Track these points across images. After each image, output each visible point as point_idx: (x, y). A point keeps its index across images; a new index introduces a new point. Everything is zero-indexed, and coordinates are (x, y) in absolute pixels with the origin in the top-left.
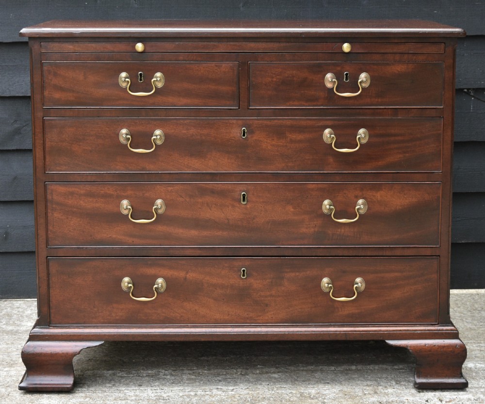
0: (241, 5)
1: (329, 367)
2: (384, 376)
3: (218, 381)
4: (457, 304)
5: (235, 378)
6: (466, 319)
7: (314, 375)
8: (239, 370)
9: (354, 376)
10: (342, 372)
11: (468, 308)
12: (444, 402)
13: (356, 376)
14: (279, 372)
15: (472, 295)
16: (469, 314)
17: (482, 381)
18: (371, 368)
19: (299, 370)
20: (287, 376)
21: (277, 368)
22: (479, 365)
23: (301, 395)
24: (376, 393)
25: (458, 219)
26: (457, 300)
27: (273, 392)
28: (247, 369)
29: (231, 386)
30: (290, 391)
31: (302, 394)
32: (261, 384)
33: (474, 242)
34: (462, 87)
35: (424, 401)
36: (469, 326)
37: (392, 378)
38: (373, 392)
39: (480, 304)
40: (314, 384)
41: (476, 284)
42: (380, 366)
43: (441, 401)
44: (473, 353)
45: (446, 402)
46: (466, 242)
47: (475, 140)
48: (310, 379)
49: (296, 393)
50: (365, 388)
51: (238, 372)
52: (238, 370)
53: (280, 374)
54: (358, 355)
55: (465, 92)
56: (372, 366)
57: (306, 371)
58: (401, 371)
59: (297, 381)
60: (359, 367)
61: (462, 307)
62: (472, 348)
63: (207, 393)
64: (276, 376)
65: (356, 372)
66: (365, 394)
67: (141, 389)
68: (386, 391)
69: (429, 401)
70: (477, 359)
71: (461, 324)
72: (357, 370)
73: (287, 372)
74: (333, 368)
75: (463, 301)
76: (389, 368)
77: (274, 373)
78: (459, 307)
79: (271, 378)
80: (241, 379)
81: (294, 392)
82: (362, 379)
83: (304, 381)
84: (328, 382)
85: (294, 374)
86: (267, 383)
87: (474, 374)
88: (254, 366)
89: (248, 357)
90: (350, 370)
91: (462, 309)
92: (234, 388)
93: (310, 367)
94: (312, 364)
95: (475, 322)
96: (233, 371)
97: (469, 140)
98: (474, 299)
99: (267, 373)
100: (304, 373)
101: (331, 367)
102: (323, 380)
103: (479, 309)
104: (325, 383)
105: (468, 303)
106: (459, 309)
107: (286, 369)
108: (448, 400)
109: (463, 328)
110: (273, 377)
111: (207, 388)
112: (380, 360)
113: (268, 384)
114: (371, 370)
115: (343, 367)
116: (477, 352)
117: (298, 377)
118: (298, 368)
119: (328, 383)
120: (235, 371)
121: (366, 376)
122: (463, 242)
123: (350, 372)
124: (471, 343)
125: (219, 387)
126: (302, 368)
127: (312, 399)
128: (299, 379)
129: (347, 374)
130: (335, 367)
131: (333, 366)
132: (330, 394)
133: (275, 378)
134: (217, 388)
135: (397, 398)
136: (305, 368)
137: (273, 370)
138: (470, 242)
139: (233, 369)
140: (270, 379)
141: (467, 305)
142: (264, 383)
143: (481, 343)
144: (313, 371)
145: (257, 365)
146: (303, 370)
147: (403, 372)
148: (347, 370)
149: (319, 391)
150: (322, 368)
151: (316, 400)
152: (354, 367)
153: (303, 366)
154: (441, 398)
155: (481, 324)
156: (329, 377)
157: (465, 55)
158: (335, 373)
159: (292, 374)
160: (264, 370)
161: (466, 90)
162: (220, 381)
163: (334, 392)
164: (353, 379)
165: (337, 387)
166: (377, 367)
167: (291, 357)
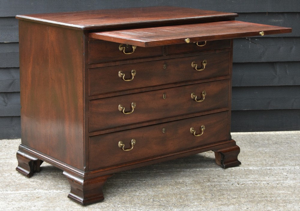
5: (145, 175)
6: (248, 147)
7: (180, 173)
9: (198, 174)
10: (193, 172)
11: (248, 141)
12: (240, 185)
13: (200, 173)
14: (164, 172)
15: (249, 135)
16: (249, 144)
18: (206, 170)
20: (168, 173)
21: (163, 170)
22: (254, 168)
24: (209, 181)
25: (243, 99)
26: (242, 138)
27: (163, 181)
28: (149, 171)
29: (144, 178)
30: (170, 181)
31: (176, 182)
32: (157, 178)
33: (251, 109)
35: (231, 185)
36: (249, 150)
38: (208, 181)
39: (254, 139)
40: (181, 177)
41: (251, 130)
42: (210, 169)
43: (239, 184)
44: (252, 162)
45: (241, 185)
46: (247, 110)
47: (251, 62)
48: (179, 175)
49: (173, 182)
50: (204, 179)
52: (145, 171)
53: (165, 173)
54: (199, 164)
60: (200, 169)
61: (245, 141)
62: (251, 160)
63: (133, 182)
64: (163, 173)
66: (204, 182)
68: (214, 180)
69: (233, 184)
70: (253, 165)
72: (200, 171)
74: (188, 170)
75: (246, 138)
78: (244, 141)
81: (172, 181)
83: (176, 176)
85: (171, 173)
87: (253, 172)
91: (245, 142)
94: (179, 168)
95: (252, 148)
97: (248, 62)
98: (250, 137)
99: (159, 172)
100: (176, 172)
102: (185, 175)
103: (253, 142)
104: (186, 177)
105: (248, 139)
106: (244, 142)
107: (167, 170)
109: (246, 151)
111: (132, 179)
112: (210, 166)
113: (160, 178)
115: (193, 169)
116: (253, 162)
117: (173, 174)
121: (204, 173)
122: (245, 110)
123: (196, 172)
124: (250, 158)
125: (138, 179)
126: (174, 170)
127: (181, 184)
128: (174, 175)
130: (190, 170)
131: (188, 169)
132: (188, 182)
133: (163, 175)
134: (138, 180)
135: (219, 183)
136: (176, 170)
137: (161, 171)
138: (249, 110)
140: (161, 175)
141: (247, 140)
142: (158, 177)
143: (255, 158)
144: (180, 171)
145: (153, 169)
146: (175, 171)
149: (183, 180)
150: (183, 170)
151: (183, 184)
152: (198, 170)
155: (255, 149)
156: (187, 174)
158: (190, 172)
160: (157, 171)
161: (247, 38)
162: (138, 176)
163: (191, 181)
164: (198, 175)
165: (191, 179)
166: (208, 169)
167: (168, 165)
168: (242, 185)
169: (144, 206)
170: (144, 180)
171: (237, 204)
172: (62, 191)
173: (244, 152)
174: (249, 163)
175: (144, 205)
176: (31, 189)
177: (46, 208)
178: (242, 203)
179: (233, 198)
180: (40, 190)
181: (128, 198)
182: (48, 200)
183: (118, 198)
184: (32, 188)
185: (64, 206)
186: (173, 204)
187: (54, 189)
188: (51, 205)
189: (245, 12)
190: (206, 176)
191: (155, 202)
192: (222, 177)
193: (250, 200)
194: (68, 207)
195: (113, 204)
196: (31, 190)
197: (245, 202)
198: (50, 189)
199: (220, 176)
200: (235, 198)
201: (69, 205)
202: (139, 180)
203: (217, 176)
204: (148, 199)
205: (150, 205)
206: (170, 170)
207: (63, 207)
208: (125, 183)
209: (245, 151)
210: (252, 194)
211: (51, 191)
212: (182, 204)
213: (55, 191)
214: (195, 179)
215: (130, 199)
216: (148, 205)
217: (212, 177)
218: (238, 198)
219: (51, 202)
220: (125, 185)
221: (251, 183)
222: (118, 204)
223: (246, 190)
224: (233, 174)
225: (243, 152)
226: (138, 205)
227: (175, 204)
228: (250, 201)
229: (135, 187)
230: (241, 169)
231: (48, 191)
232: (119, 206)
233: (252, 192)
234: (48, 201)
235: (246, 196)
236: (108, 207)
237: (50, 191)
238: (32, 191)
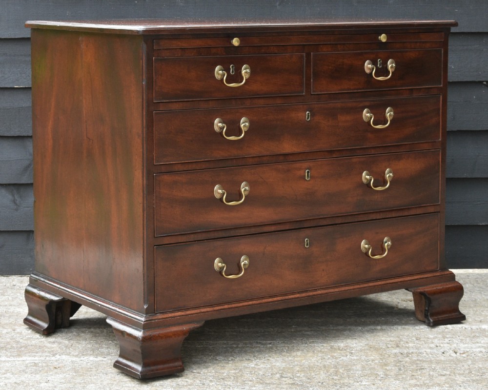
0: (278, 4)
1: (357, 327)
2: (406, 334)
3: (257, 337)
4: (477, 281)
5: (272, 335)
7: (343, 333)
10: (368, 331)
12: (458, 354)
13: (381, 334)
18: (394, 328)
19: (329, 329)
20: (319, 333)
21: (310, 327)
23: (331, 348)
24: (398, 346)
25: (479, 203)
26: (477, 278)
27: (306, 345)
28: (283, 328)
29: (269, 340)
30: (321, 345)
32: (295, 339)
34: (481, 80)
35: (441, 353)
37: (413, 336)
38: (395, 346)
40: (343, 339)
42: (403, 326)
43: (456, 353)
45: (460, 354)
48: (339, 336)
49: (326, 346)
50: (388, 342)
52: (275, 329)
53: (312, 332)
54: (383, 319)
55: (484, 84)
56: (395, 326)
57: (335, 330)
58: (421, 330)
59: (328, 337)
60: (384, 327)
63: (247, 345)
64: (309, 333)
66: (388, 347)
67: (189, 342)
68: (407, 345)
69: (445, 353)
71: (479, 296)
72: (382, 330)
73: (318, 330)
74: (360, 328)
75: (483, 279)
76: (411, 328)
77: (307, 331)
78: (479, 283)
79: (304, 334)
80: (277, 335)
82: (386, 336)
83: (334, 337)
84: (355, 337)
85: (325, 332)
86: (301, 339)
88: (289, 326)
89: (284, 319)
90: (376, 329)
91: (481, 285)
92: (272, 342)
93: (340, 327)
94: (342, 325)
96: (270, 329)
99: (301, 331)
102: (351, 336)
104: (352, 339)
106: (478, 285)
107: (318, 328)
108: (462, 352)
110: (306, 334)
111: (247, 342)
112: (403, 322)
115: (369, 327)
117: (328, 335)
118: (329, 327)
119: (355, 339)
120: (272, 329)
121: (390, 334)
122: (484, 224)
123: (375, 331)
125: (259, 341)
127: (341, 350)
129: (372, 332)
130: (362, 327)
131: (360, 326)
132: (356, 347)
133: (308, 335)
134: (257, 342)
135: (417, 350)
136: (335, 328)
137: (306, 329)
140: (303, 336)
142: (298, 339)
144: (342, 330)
145: (292, 326)
146: (333, 330)
148: (372, 329)
149: (347, 345)
150: (350, 328)
151: (345, 351)
152: (379, 327)
153: (333, 327)
154: (456, 351)
156: (356, 334)
157: (484, 50)
158: (362, 332)
159: (323, 332)
160: (298, 329)
162: (259, 337)
163: (361, 346)
164: (378, 336)
165: (363, 342)
167: (322, 320)
168: (463, 354)
169: (261, 386)
170: (270, 343)
171: (448, 386)
172: (106, 359)
173: (475, 301)
174: (482, 318)
175: (261, 383)
176: (47, 354)
177: (69, 385)
178: (457, 384)
179: (441, 375)
180: (64, 357)
181: (233, 372)
182: (75, 372)
183: (213, 371)
184: (49, 352)
185: (105, 383)
186: (319, 382)
187: (91, 355)
188: (79, 380)
189: (481, 30)
190: (392, 339)
191: (283, 379)
192: (424, 341)
193: (474, 378)
194: (112, 384)
195: (200, 381)
196: (47, 356)
197: (463, 382)
198: (83, 355)
199: (420, 338)
200: (444, 376)
201: (115, 381)
202: (260, 343)
203: (414, 339)
204: (272, 374)
205: (274, 384)
206: (324, 328)
207: (101, 384)
208: (232, 348)
209: (479, 300)
210: (481, 368)
211: (86, 358)
212: (336, 383)
213: (92, 358)
214: (371, 343)
215: (235, 373)
216: (269, 384)
217: (404, 340)
218: (450, 375)
219: (81, 375)
220: (231, 350)
221: (481, 352)
222: (211, 381)
223: (470, 362)
224: (448, 336)
225: (472, 301)
226: (250, 383)
227: (322, 383)
228: (473, 381)
229: (250, 354)
230: (466, 328)
231: (80, 357)
232: (211, 384)
233: (481, 366)
234: (74, 374)
235: (467, 372)
236: (189, 385)
237: (82, 359)
238: (47, 358)
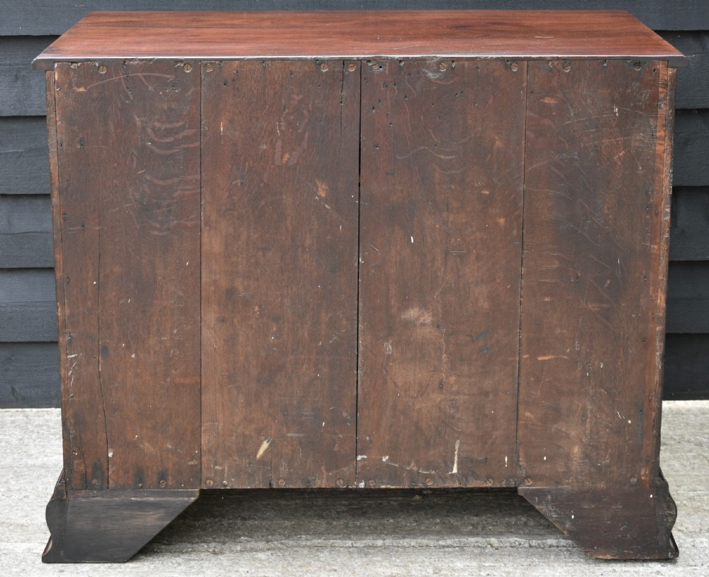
1: (344, 541)
2: (421, 558)
3: (176, 565)
5: (202, 559)
7: (318, 556)
8: (213, 545)
9: (375, 559)
10: (360, 551)
13: (379, 558)
14: (268, 550)
17: (560, 570)
18: (405, 544)
19: (299, 546)
20: (279, 556)
21: (268, 542)
28: (224, 543)
37: (431, 563)
42: (419, 540)
48: (310, 563)
51: (210, 548)
53: (269, 553)
54: (391, 521)
56: (407, 540)
57: (310, 547)
58: (447, 549)
60: (388, 542)
64: (262, 556)
65: (381, 551)
72: (385, 547)
73: (280, 549)
74: (349, 543)
76: (432, 543)
77: (262, 550)
79: (254, 559)
80: (210, 560)
82: (387, 564)
84: (335, 568)
85: (290, 555)
86: (246, 570)
88: (235, 538)
89: (231, 521)
90: (374, 547)
93: (317, 541)
96: (203, 546)
99: (252, 550)
100: (306, 552)
101: (347, 541)
102: (329, 564)
104: (331, 571)
107: (281, 543)
110: (257, 558)
112: (423, 528)
113: (248, 572)
114: (404, 547)
115: (364, 541)
118: (299, 542)
120: (206, 546)
121: (394, 559)
123: (372, 551)
126: (304, 543)
128: (294, 563)
129: (366, 554)
130: (353, 542)
131: (350, 539)
133: (260, 560)
136: (309, 543)
137: (261, 545)
139: (204, 542)
144: (320, 548)
145: (240, 536)
146: (304, 547)
147: (449, 553)
148: (368, 547)
150: (333, 543)
152: (380, 542)
153: (307, 540)
156: (339, 560)
158: (350, 553)
159: (286, 553)
160: (249, 546)
164: (374, 564)
166: (413, 543)
167: (293, 523)
224: (487, 564)
230: (520, 544)
